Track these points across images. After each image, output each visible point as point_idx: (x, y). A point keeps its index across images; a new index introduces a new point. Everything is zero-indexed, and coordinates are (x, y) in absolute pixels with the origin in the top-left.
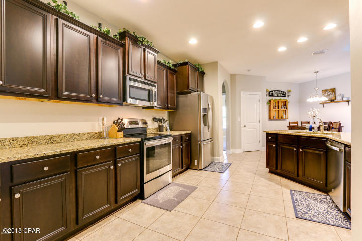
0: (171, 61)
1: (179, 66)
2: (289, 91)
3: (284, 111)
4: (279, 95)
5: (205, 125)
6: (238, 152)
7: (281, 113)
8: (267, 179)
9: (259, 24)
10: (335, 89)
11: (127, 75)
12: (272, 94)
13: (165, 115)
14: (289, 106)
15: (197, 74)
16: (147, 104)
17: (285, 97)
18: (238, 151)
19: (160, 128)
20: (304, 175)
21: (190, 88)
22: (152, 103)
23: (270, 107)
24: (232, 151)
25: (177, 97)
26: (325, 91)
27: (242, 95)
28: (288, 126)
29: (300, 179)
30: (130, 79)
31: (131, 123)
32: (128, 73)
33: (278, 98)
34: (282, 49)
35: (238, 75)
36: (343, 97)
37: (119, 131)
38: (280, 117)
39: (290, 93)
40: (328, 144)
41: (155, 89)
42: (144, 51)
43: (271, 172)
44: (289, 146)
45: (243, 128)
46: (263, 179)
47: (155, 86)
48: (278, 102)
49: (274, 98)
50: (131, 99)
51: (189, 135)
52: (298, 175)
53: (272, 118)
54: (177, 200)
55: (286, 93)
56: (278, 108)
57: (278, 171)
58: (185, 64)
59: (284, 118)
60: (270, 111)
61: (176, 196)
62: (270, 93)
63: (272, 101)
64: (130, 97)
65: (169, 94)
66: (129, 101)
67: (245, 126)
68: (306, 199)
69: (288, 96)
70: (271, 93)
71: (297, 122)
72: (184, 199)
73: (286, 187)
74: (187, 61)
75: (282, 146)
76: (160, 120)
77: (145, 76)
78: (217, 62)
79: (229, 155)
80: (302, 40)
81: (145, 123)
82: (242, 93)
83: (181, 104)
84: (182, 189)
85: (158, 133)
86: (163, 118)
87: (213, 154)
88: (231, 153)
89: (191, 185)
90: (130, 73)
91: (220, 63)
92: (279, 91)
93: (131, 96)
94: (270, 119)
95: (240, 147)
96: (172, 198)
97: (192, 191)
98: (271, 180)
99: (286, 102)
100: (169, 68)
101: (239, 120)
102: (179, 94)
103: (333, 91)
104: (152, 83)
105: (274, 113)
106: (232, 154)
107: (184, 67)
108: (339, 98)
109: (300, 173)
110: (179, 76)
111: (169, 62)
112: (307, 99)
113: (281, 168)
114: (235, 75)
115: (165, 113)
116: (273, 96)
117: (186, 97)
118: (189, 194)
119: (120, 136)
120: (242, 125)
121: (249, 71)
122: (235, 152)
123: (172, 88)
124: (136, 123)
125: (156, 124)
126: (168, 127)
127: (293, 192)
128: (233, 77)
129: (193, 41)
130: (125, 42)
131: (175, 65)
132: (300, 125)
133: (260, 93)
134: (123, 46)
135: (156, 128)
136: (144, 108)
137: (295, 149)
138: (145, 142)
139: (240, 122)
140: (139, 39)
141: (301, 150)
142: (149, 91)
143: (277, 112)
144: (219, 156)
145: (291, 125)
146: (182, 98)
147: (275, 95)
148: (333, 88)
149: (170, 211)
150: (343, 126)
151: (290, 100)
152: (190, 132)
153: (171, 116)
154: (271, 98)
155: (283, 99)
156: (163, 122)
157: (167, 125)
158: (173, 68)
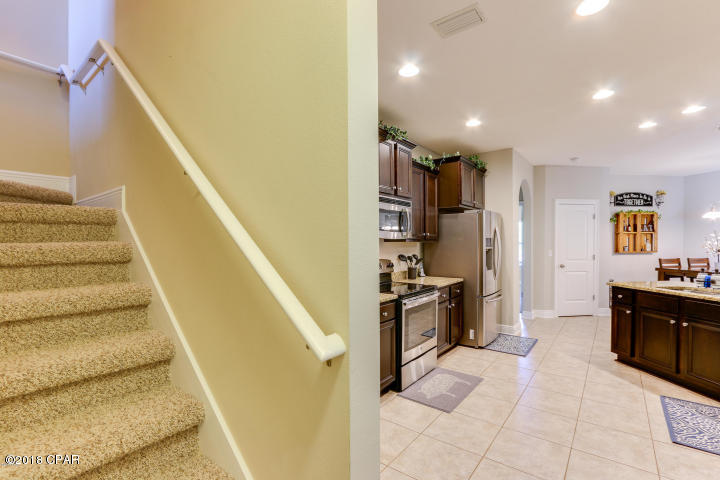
0: (431, 157)
1: (443, 163)
2: (660, 194)
3: (649, 237)
4: (638, 202)
5: (489, 268)
6: (546, 317)
7: (642, 238)
8: (612, 372)
9: (603, 94)
12: (622, 200)
13: (415, 249)
14: (659, 225)
15: (473, 173)
16: (397, 236)
17: (651, 205)
18: (548, 314)
19: (411, 273)
20: (690, 370)
21: (464, 202)
22: (405, 234)
23: (617, 227)
24: (534, 314)
25: (438, 218)
27: (557, 206)
28: (657, 269)
29: (682, 378)
33: (635, 209)
34: (648, 125)
35: (549, 166)
38: (638, 248)
39: (664, 198)
41: (408, 210)
42: (396, 148)
43: (620, 360)
44: (661, 315)
45: (557, 270)
46: (605, 373)
47: (407, 205)
48: (635, 216)
49: (625, 209)
51: (461, 285)
52: (678, 371)
53: (621, 249)
54: (453, 395)
55: (654, 197)
56: (635, 229)
57: (636, 359)
58: (457, 159)
59: (648, 249)
60: (617, 234)
61: (452, 390)
62: (616, 198)
63: (621, 216)
65: (428, 214)
67: (562, 266)
68: (693, 415)
69: (658, 204)
70: (620, 198)
71: (678, 261)
72: (465, 397)
73: (653, 390)
74: (458, 154)
75: (645, 314)
76: (410, 258)
77: (396, 191)
78: (511, 148)
79: (528, 323)
81: (390, 265)
82: (557, 202)
83: (445, 230)
84: (457, 380)
85: (408, 281)
86: (414, 256)
87: (500, 320)
88: (533, 318)
91: (517, 149)
92: (638, 194)
94: (617, 251)
95: (552, 307)
96: (444, 392)
97: (477, 385)
98: (621, 375)
99: (652, 216)
100: (427, 169)
101: (551, 255)
102: (442, 212)
104: (405, 201)
105: (625, 240)
106: (535, 320)
107: (453, 164)
109: (683, 366)
110: (441, 179)
111: (427, 159)
112: (704, 213)
113: (642, 355)
114: (543, 167)
115: (416, 246)
116: (623, 205)
117: (456, 217)
118: (471, 389)
120: (557, 264)
121: (573, 159)
122: (540, 316)
123: (432, 204)
125: (404, 266)
126: (422, 271)
127: (667, 400)
128: (539, 171)
129: (473, 123)
131: (436, 162)
132: (685, 267)
133: (594, 202)
135: (405, 272)
137: (672, 322)
138: (404, 301)
139: (553, 256)
141: (685, 324)
142: (401, 213)
143: (631, 237)
144: (511, 323)
145: (664, 265)
146: (448, 220)
147: (629, 202)
149: (448, 412)
151: (663, 212)
152: (462, 280)
153: (426, 251)
154: (619, 209)
155: (646, 209)
156: (414, 261)
157: (420, 267)
158: (432, 167)
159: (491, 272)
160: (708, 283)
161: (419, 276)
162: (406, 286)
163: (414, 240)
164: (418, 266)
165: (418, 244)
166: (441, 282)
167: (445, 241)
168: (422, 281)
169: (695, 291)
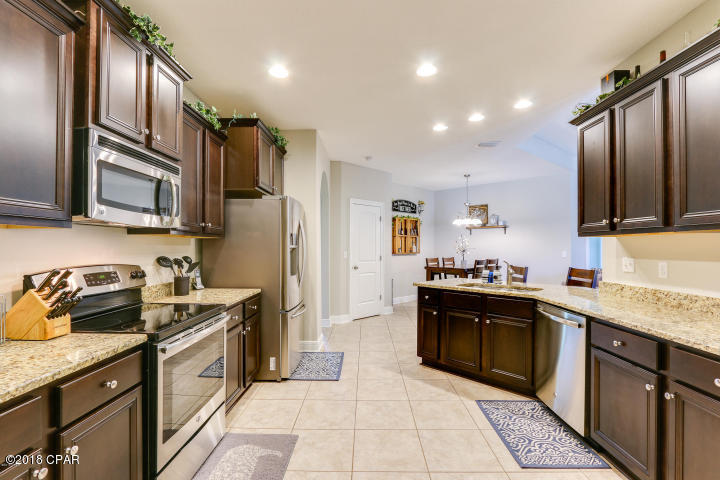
0: (214, 109)
1: (233, 125)
2: (421, 203)
3: (415, 239)
4: (407, 209)
5: (292, 274)
6: (343, 322)
7: (410, 241)
9: (427, 69)
10: (487, 206)
11: (91, 125)
12: (397, 206)
13: (188, 248)
14: (422, 229)
15: (272, 150)
16: (150, 221)
17: (415, 212)
18: (344, 320)
19: (180, 286)
20: (492, 367)
21: (261, 185)
22: (167, 219)
23: (394, 230)
24: (331, 320)
25: (225, 203)
26: (472, 209)
27: (352, 205)
29: (486, 375)
30: (102, 141)
31: (93, 279)
32: (96, 121)
33: (406, 215)
34: (440, 127)
35: (346, 163)
36: (498, 219)
37: (52, 315)
38: (408, 249)
39: (424, 207)
40: (541, 309)
41: (175, 180)
42: (150, 63)
43: (426, 363)
45: (352, 271)
47: (175, 171)
48: (405, 221)
49: (400, 214)
50: (103, 208)
51: (257, 299)
52: (480, 368)
53: (396, 251)
55: (418, 206)
56: (406, 233)
57: (442, 360)
58: (252, 122)
59: (414, 250)
60: (394, 237)
62: (393, 204)
63: (397, 221)
64: (101, 201)
65: (208, 196)
66: (96, 210)
67: (356, 268)
68: (510, 417)
69: (420, 212)
70: (396, 204)
73: (467, 394)
74: (255, 116)
75: (452, 314)
76: (178, 263)
77: (149, 138)
78: (315, 131)
80: (477, 117)
81: (138, 274)
82: (352, 201)
83: (234, 221)
84: (261, 452)
85: (174, 299)
86: (186, 258)
87: (303, 335)
89: (278, 432)
90: (103, 120)
92: (407, 202)
93: (105, 196)
94: (394, 252)
95: (347, 312)
97: (290, 452)
99: (416, 222)
100: (209, 126)
101: (345, 257)
102: (230, 195)
103: (484, 208)
104: (168, 161)
105: (399, 242)
107: (247, 130)
108: (492, 221)
109: (485, 364)
110: (230, 149)
111: (208, 112)
112: (454, 220)
113: (448, 356)
114: (340, 162)
115: (189, 244)
117: (251, 205)
119: (57, 332)
120: (352, 265)
121: (367, 158)
122: (337, 323)
123: (215, 181)
124: (110, 278)
125: (167, 275)
126: (199, 280)
127: (483, 405)
128: (335, 165)
129: (279, 71)
130: (87, 18)
131: (224, 122)
133: (381, 204)
134: (79, 27)
135: (170, 284)
136: (132, 231)
137: (476, 320)
138: (160, 346)
139: (348, 259)
140: (137, 22)
141: (488, 321)
142: (159, 182)
143: (403, 239)
144: (315, 338)
145: (429, 264)
146: (239, 208)
147: (401, 208)
148: (484, 203)
151: (424, 217)
152: (259, 291)
153: (204, 251)
154: (396, 214)
155: (412, 215)
156: (186, 266)
157: (195, 275)
158: (218, 126)
159: (295, 277)
160: (491, 279)
161: (194, 289)
162: (172, 308)
163: (185, 233)
164: (192, 275)
165: (192, 240)
166: (231, 296)
167: (234, 238)
168: (198, 297)
169: (482, 286)
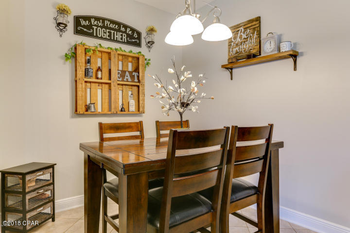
2: (151, 31)
4: (118, 36)
10: (259, 19)
12: (90, 27)
17: (139, 45)
26: (234, 30)
33: (113, 45)
36: (279, 41)
38: (113, 106)
49: (90, 42)
55: (144, 35)
60: (76, 81)
70: (83, 23)
92: (119, 24)
94: (76, 110)
99: (138, 60)
103: (255, 25)
108: (268, 48)
116: (91, 35)
147: (101, 32)
148: (255, 15)
150: (281, 145)
154: (81, 40)
155: (130, 49)
